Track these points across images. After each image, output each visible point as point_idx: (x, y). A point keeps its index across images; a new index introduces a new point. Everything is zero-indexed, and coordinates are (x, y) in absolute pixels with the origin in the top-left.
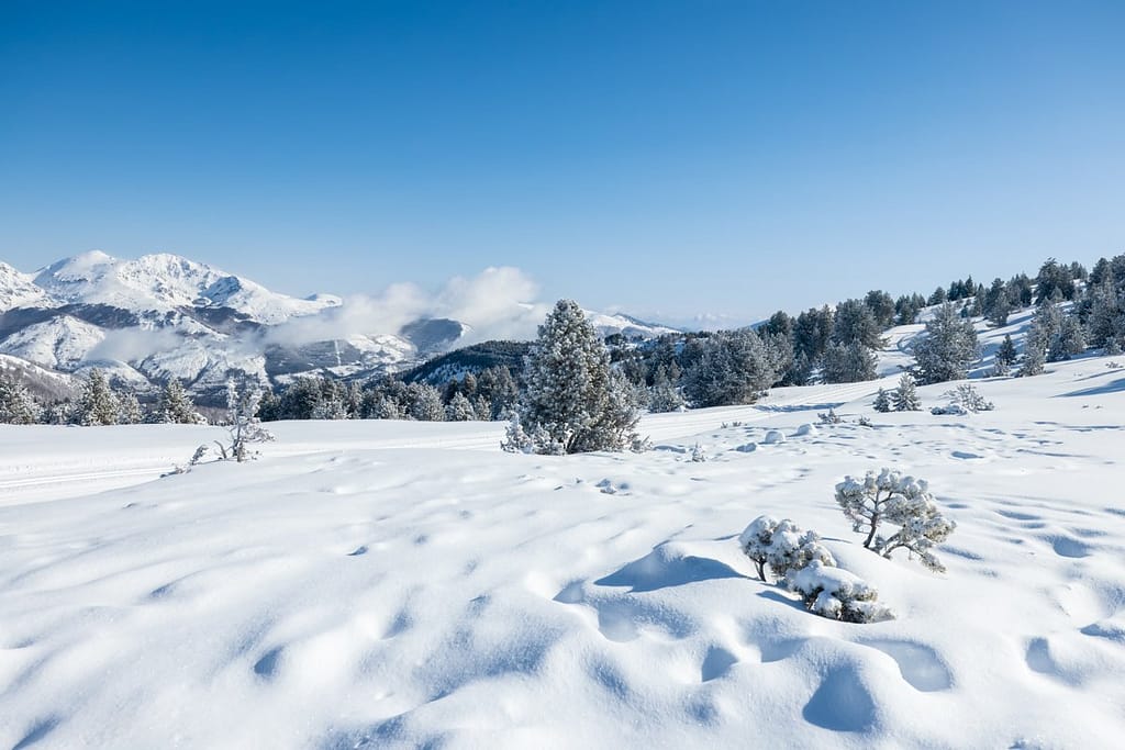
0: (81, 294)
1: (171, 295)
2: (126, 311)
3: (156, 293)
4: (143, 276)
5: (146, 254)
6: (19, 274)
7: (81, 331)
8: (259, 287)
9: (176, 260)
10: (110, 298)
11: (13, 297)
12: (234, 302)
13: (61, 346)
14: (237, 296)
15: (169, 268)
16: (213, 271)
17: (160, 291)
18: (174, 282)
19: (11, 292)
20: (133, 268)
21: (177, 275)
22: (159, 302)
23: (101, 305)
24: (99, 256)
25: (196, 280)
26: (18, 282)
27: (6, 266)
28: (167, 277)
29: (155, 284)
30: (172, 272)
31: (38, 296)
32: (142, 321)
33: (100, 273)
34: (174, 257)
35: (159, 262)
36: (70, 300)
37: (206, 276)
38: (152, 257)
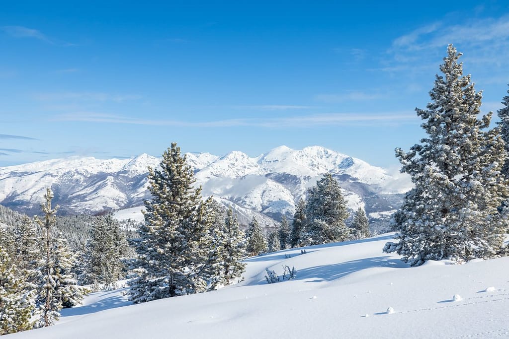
0: (275, 168)
1: (318, 168)
2: (295, 176)
3: (310, 167)
4: (305, 158)
5: (307, 146)
6: (249, 158)
7: (274, 187)
8: (364, 163)
9: (321, 149)
10: (289, 170)
11: (246, 170)
12: (350, 171)
13: (264, 194)
14: (352, 168)
15: (318, 154)
16: (340, 155)
17: (312, 166)
18: (320, 161)
19: (245, 167)
20: (300, 154)
21: (322, 157)
22: (312, 172)
23: (284, 173)
24: (284, 148)
25: (331, 160)
26: (249, 162)
27: (244, 154)
28: (317, 158)
29: (310, 162)
30: (319, 156)
31: (256, 169)
32: (303, 181)
33: (285, 156)
34: (321, 147)
35: (312, 151)
36: (271, 171)
37: (336, 157)
38: (310, 148)
